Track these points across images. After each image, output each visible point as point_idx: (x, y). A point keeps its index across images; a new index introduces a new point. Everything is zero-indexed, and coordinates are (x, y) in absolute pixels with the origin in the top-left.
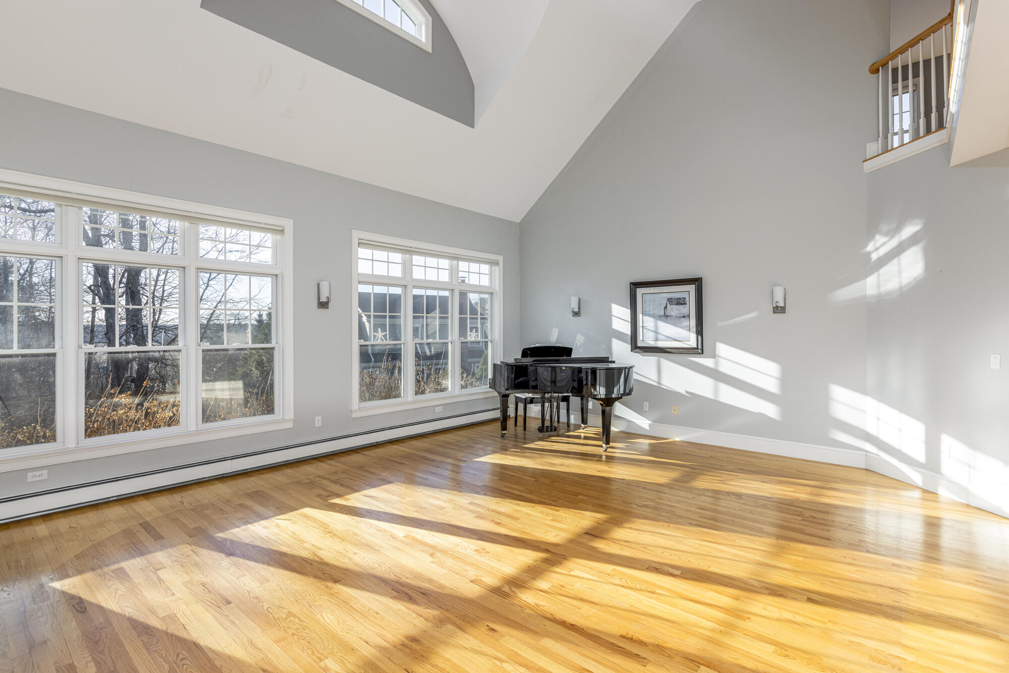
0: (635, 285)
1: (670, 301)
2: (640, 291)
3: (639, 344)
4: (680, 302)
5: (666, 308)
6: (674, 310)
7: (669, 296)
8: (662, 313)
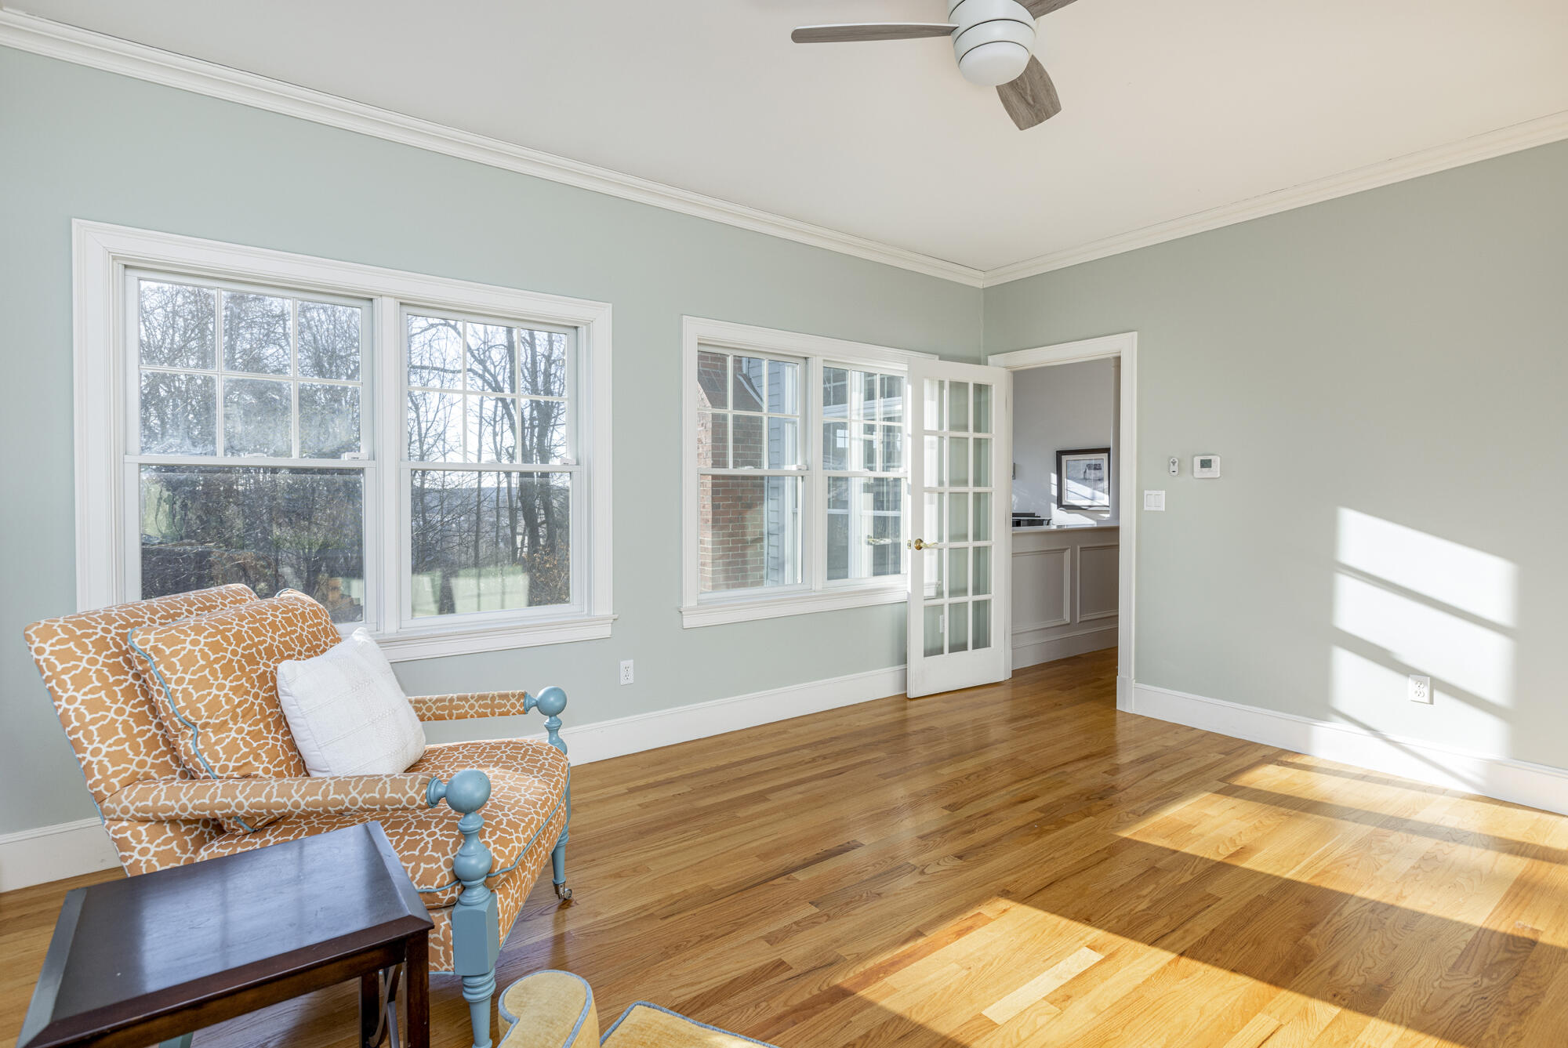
0: (1060, 454)
1: (1089, 466)
2: (1065, 458)
3: (1064, 503)
4: (1097, 467)
5: (1085, 472)
6: (1092, 474)
7: (1088, 462)
8: (1082, 477)
